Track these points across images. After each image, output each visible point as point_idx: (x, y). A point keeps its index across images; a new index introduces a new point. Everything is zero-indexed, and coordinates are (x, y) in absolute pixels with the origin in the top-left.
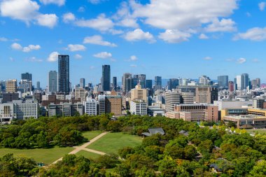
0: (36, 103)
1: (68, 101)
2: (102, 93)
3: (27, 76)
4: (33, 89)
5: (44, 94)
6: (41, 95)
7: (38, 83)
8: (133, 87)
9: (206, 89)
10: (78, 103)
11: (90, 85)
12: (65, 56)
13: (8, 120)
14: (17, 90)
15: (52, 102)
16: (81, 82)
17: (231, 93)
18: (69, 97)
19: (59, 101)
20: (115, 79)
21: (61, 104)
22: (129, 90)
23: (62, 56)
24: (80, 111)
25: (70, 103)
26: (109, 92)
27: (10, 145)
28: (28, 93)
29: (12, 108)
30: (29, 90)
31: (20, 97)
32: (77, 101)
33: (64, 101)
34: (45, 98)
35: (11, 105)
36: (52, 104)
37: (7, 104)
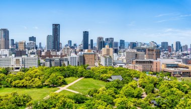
0: (37, 57)
1: (58, 56)
2: (82, 50)
3: (32, 39)
4: (36, 48)
5: (43, 51)
6: (41, 52)
7: (40, 44)
8: (104, 47)
9: (153, 50)
10: (65, 57)
11: (75, 45)
12: (57, 25)
13: (18, 68)
14: (25, 48)
15: (48, 56)
16: (69, 43)
17: (169, 53)
18: (59, 53)
19: (52, 56)
20: (92, 41)
21: (54, 57)
22: (101, 49)
23: (55, 25)
24: (66, 63)
25: (60, 57)
26: (86, 50)
27: (17, 85)
28: (33, 50)
29: (21, 60)
30: (33, 48)
31: (27, 53)
32: (64, 56)
34: (43, 54)
35: (20, 58)
36: (47, 58)
37: (17, 58)
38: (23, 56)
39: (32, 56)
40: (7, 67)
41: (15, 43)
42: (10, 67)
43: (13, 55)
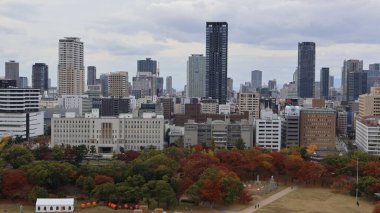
1: (222, 117)
2: (294, 102)
3: (148, 65)
4: (159, 92)
5: (178, 102)
6: (171, 103)
7: (169, 80)
8: (366, 90)
11: (272, 84)
12: (220, 24)
13: (107, 150)
15: (192, 117)
16: (253, 78)
18: (225, 109)
19: (204, 117)
20: (325, 71)
21: (210, 121)
22: (356, 97)
23: (214, 24)
24: (246, 137)
25: (227, 122)
26: (308, 102)
28: (148, 98)
29: (116, 127)
30: (150, 93)
31: (132, 106)
32: (240, 118)
33: (215, 117)
35: (114, 121)
36: (192, 122)
37: (107, 120)
38: (122, 116)
39: (147, 115)
40: (78, 144)
41: (98, 77)
42: (86, 144)
43: (96, 112)
